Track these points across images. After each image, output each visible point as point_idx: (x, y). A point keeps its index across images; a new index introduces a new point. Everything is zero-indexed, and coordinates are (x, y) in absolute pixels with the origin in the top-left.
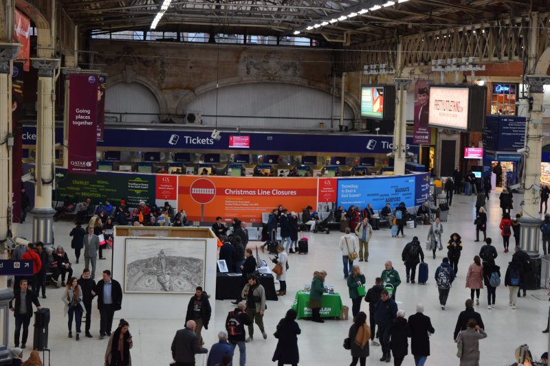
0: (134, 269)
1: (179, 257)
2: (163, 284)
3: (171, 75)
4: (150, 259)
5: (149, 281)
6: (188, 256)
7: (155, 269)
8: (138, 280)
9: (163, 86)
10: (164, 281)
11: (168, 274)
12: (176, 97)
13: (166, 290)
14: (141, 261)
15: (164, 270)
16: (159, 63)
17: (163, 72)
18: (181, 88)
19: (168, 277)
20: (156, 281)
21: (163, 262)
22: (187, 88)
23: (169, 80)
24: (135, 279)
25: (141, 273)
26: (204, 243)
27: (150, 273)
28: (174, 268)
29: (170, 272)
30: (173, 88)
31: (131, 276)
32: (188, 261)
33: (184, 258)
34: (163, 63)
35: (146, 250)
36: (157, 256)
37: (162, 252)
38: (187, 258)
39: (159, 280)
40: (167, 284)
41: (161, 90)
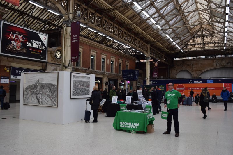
0: (27, 91)
1: (45, 84)
2: (38, 100)
3: (195, 68)
4: (33, 85)
5: (33, 98)
6: (49, 83)
7: (35, 91)
8: (29, 97)
9: (193, 70)
10: (39, 98)
11: (41, 94)
12: (196, 73)
13: (40, 104)
14: (30, 86)
15: (39, 92)
16: (191, 65)
17: (193, 67)
18: (198, 71)
19: (40, 95)
20: (36, 98)
21: (39, 87)
22: (199, 71)
23: (194, 69)
24: (28, 96)
25: (30, 94)
26: (57, 74)
27: (34, 93)
28: (43, 90)
29: (41, 93)
30: (195, 71)
31: (26, 95)
32: (49, 86)
33: (47, 84)
34: (192, 64)
35: (32, 79)
36: (36, 83)
37: (38, 81)
38: (49, 84)
39: (37, 97)
40: (40, 100)
41: (192, 71)
